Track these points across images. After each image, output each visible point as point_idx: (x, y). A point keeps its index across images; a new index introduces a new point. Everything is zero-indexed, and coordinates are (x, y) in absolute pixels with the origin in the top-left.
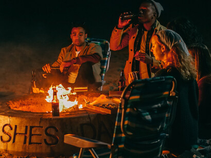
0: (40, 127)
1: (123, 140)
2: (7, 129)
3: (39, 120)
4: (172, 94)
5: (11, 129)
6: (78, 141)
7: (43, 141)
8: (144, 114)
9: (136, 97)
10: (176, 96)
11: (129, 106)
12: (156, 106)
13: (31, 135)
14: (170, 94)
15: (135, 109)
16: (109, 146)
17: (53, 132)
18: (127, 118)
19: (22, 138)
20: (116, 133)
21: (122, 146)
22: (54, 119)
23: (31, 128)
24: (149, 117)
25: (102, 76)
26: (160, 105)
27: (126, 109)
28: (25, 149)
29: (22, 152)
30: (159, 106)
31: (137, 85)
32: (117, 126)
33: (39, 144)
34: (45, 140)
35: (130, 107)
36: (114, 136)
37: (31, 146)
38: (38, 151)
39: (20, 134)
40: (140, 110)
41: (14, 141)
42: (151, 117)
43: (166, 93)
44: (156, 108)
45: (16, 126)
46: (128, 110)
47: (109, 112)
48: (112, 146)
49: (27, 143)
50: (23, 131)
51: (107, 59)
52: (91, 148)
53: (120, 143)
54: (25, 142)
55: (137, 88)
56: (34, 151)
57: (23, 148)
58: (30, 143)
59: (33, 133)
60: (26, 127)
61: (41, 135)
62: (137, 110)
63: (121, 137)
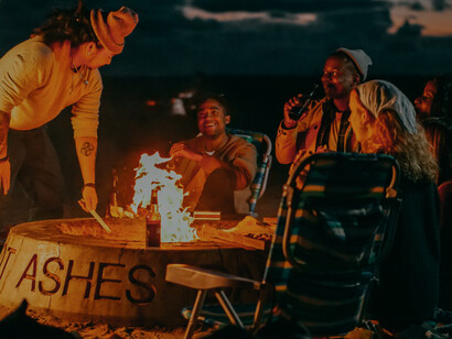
0: (119, 265)
1: (285, 276)
2: (53, 267)
3: (119, 252)
4: (391, 193)
5: (62, 267)
6: (195, 276)
7: (124, 294)
8: (331, 223)
9: (317, 188)
10: (397, 197)
11: (301, 204)
12: (357, 212)
13: (100, 281)
14: (385, 193)
15: (315, 212)
16: (257, 284)
17: (144, 277)
18: (296, 230)
19: (82, 286)
20: (272, 259)
21: (281, 288)
22: (148, 251)
23: (102, 266)
24: (341, 232)
25: (250, 204)
26: (364, 211)
27: (295, 208)
28: (86, 308)
29: (79, 314)
30: (362, 213)
31: (321, 164)
32: (275, 244)
33: (115, 299)
34: (128, 292)
35: (304, 208)
36: (268, 265)
37: (99, 303)
38: (112, 313)
39: (78, 277)
40: (323, 213)
41: (65, 293)
42: (345, 232)
43: (379, 190)
44: (355, 215)
45: (71, 263)
46: (299, 214)
47: (261, 246)
48: (262, 285)
49: (92, 297)
50: (85, 271)
51: (263, 170)
52: (218, 290)
53: (280, 282)
54: (87, 295)
55: (321, 170)
56: (104, 313)
57: (82, 306)
58: (98, 297)
59: (104, 276)
60: (92, 264)
61: (119, 281)
62: (319, 214)
63: (282, 269)
